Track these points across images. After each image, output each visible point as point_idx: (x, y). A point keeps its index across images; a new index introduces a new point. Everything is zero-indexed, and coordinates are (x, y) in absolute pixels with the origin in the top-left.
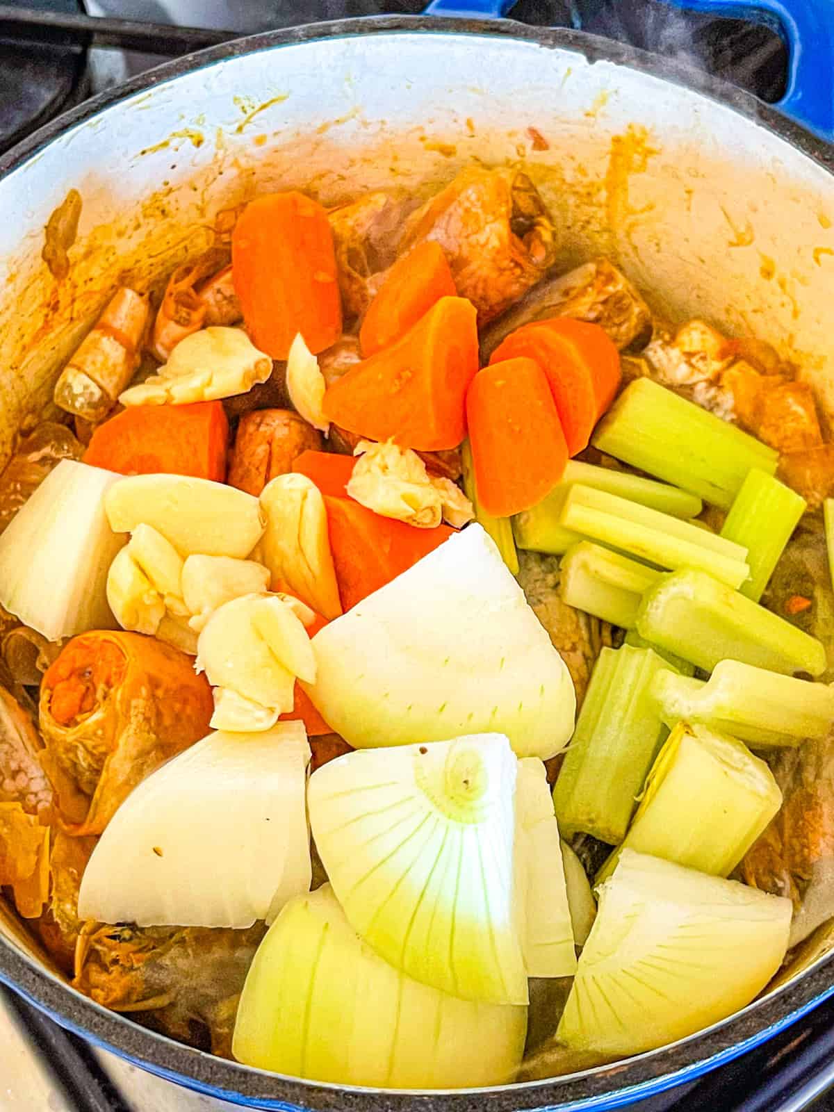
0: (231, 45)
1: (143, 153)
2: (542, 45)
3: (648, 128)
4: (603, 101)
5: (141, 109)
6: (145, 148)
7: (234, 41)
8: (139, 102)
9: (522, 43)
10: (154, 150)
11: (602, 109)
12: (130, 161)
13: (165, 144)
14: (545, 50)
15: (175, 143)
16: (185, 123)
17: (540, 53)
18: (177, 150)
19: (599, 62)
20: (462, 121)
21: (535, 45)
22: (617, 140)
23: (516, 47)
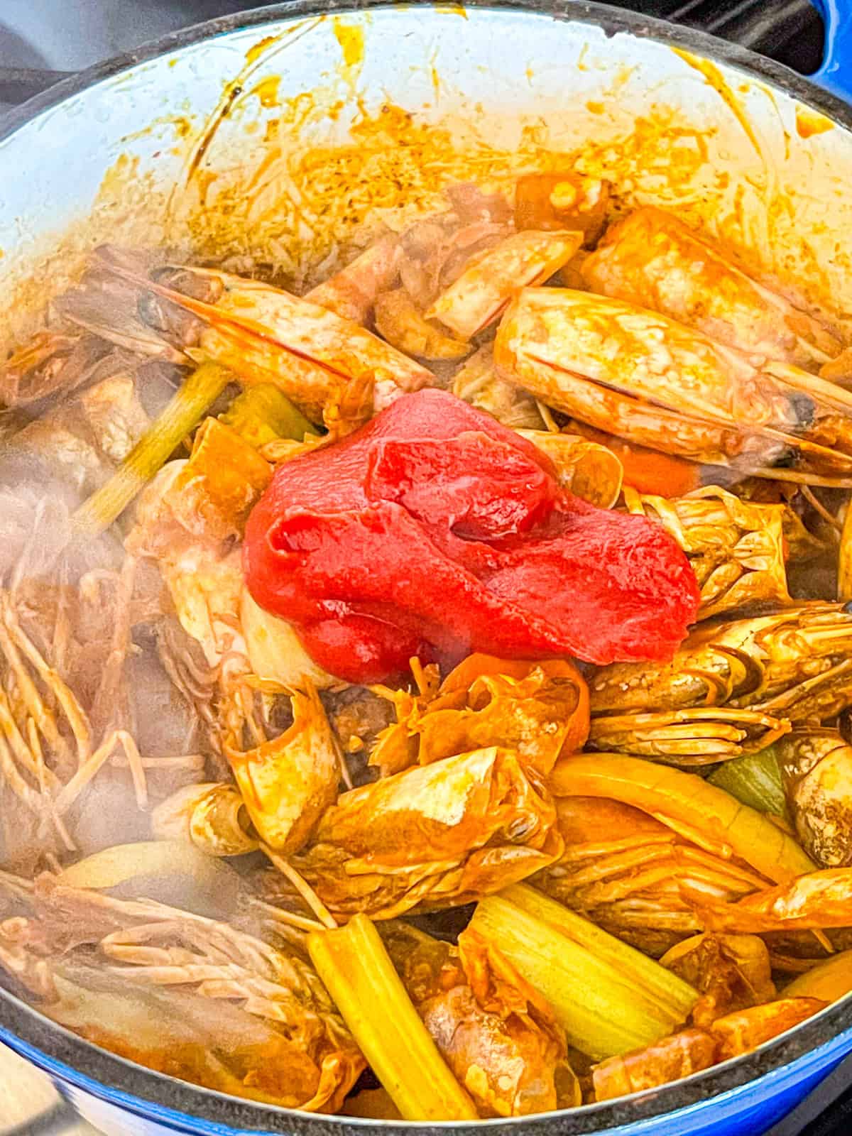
0: (220, 22)
1: (124, 139)
2: (556, 18)
3: (673, 106)
4: (624, 79)
5: (120, 90)
6: (126, 134)
7: (221, 18)
8: (118, 83)
9: (533, 16)
10: (136, 136)
11: (623, 88)
12: (109, 149)
13: (148, 130)
14: (559, 22)
15: (158, 129)
16: (169, 107)
17: (554, 26)
18: (160, 137)
19: (618, 35)
20: (472, 107)
21: (548, 19)
22: (641, 123)
23: (529, 22)
